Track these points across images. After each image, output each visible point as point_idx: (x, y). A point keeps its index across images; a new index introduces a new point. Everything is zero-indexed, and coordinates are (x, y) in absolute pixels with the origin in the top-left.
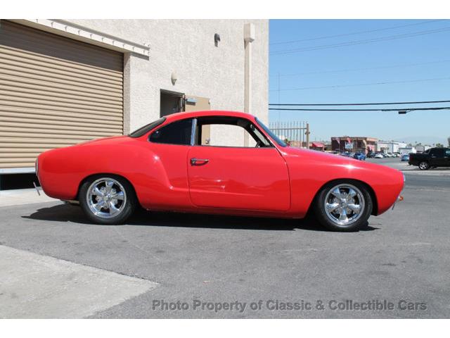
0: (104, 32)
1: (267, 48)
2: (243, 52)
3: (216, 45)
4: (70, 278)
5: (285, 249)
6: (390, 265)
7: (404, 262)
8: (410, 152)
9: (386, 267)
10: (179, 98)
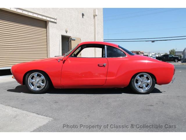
0: (38, 13)
1: (102, 18)
2: (93, 20)
3: (83, 18)
4: (15, 117)
5: (108, 99)
6: (151, 105)
7: (157, 104)
8: (156, 56)
9: (150, 107)
10: (69, 38)
